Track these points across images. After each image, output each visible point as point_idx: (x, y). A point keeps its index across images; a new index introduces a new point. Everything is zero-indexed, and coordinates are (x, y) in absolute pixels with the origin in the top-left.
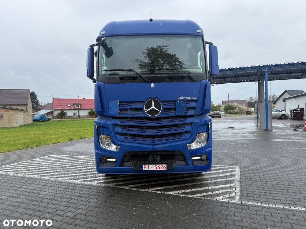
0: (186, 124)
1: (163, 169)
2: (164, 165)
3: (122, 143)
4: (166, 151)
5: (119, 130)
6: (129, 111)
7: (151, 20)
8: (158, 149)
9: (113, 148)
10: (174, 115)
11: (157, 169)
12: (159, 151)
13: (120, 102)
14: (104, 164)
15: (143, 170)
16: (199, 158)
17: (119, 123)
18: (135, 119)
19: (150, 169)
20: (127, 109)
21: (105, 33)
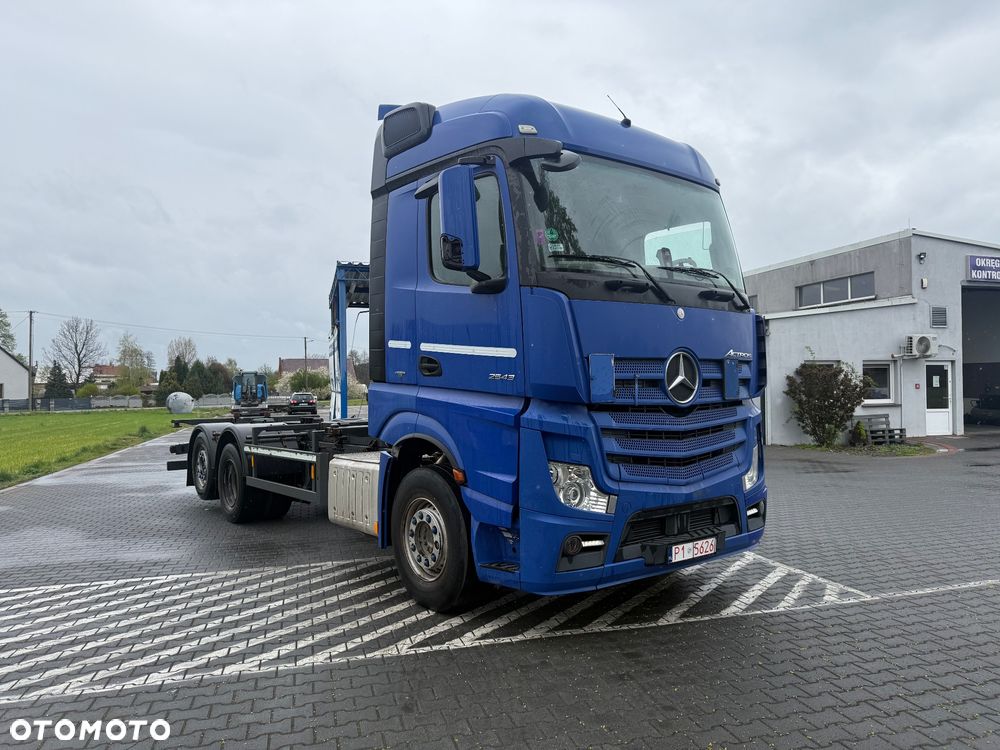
0: (734, 424)
1: (710, 552)
2: (710, 540)
3: (624, 487)
4: (710, 501)
5: (612, 445)
6: (637, 386)
7: (627, 123)
8: (696, 498)
9: (596, 504)
10: (717, 399)
11: (699, 555)
12: (696, 503)
13: (616, 359)
14: (570, 561)
15: (673, 561)
16: (755, 511)
17: (614, 425)
18: (643, 411)
19: (686, 558)
20: (631, 382)
21: (535, 131)
